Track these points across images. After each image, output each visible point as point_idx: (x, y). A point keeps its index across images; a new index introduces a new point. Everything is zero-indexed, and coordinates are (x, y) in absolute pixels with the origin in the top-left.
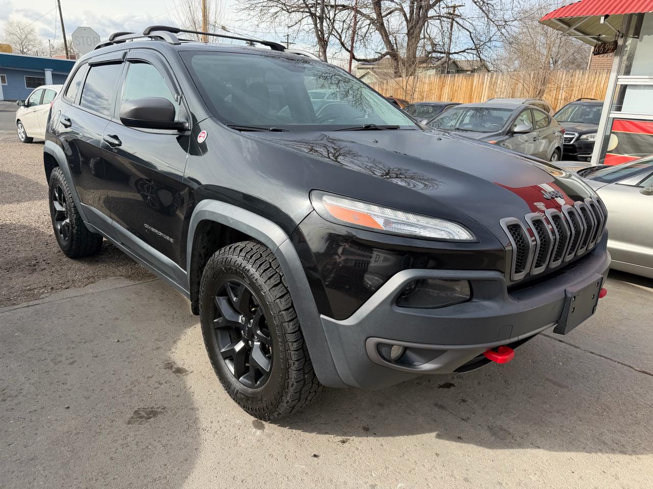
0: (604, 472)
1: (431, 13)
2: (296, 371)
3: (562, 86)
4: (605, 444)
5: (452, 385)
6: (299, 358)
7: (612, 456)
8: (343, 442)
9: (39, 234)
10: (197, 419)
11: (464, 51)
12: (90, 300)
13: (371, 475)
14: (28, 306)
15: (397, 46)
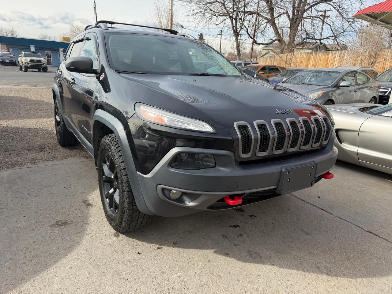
0: (309, 283)
1: (305, 15)
2: (128, 203)
3: (388, 59)
4: (319, 268)
5: (239, 226)
6: (129, 196)
7: (319, 276)
8: (159, 248)
9: (51, 133)
10: (86, 228)
11: (327, 38)
12: (61, 167)
13: (165, 267)
14: (29, 167)
15: (283, 35)
